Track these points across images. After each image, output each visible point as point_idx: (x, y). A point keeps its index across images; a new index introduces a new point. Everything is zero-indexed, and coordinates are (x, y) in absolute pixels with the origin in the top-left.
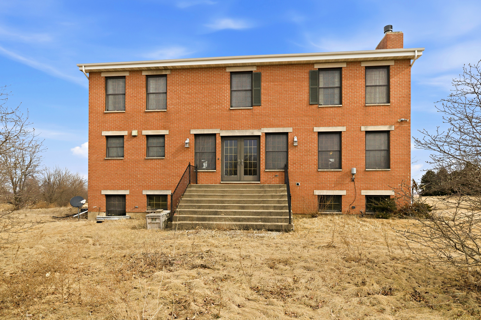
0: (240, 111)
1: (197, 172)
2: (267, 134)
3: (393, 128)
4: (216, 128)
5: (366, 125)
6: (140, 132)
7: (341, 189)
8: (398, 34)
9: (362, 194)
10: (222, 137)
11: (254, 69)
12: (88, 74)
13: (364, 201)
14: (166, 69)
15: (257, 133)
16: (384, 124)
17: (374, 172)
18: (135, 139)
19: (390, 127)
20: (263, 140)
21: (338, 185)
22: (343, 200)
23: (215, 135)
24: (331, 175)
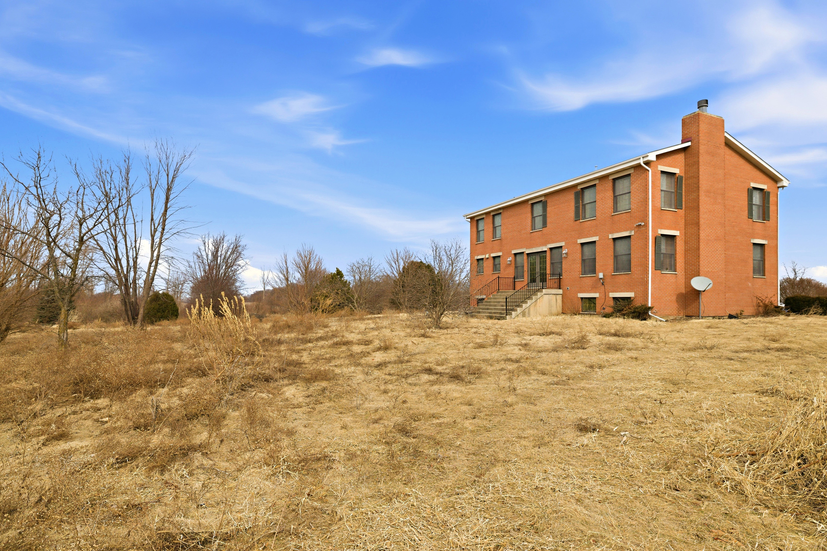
0: (536, 233)
1: (515, 281)
2: (551, 249)
3: (633, 233)
4: (522, 248)
5: (612, 233)
6: (490, 255)
7: (595, 292)
8: (694, 116)
9: (610, 296)
10: (528, 254)
11: (543, 199)
12: (469, 220)
13: (612, 303)
14: (500, 209)
15: (545, 249)
16: (626, 230)
17: (619, 276)
18: (488, 260)
19: (631, 232)
20: (548, 254)
21: (593, 289)
22: (597, 302)
23: (523, 253)
24: (588, 280)
